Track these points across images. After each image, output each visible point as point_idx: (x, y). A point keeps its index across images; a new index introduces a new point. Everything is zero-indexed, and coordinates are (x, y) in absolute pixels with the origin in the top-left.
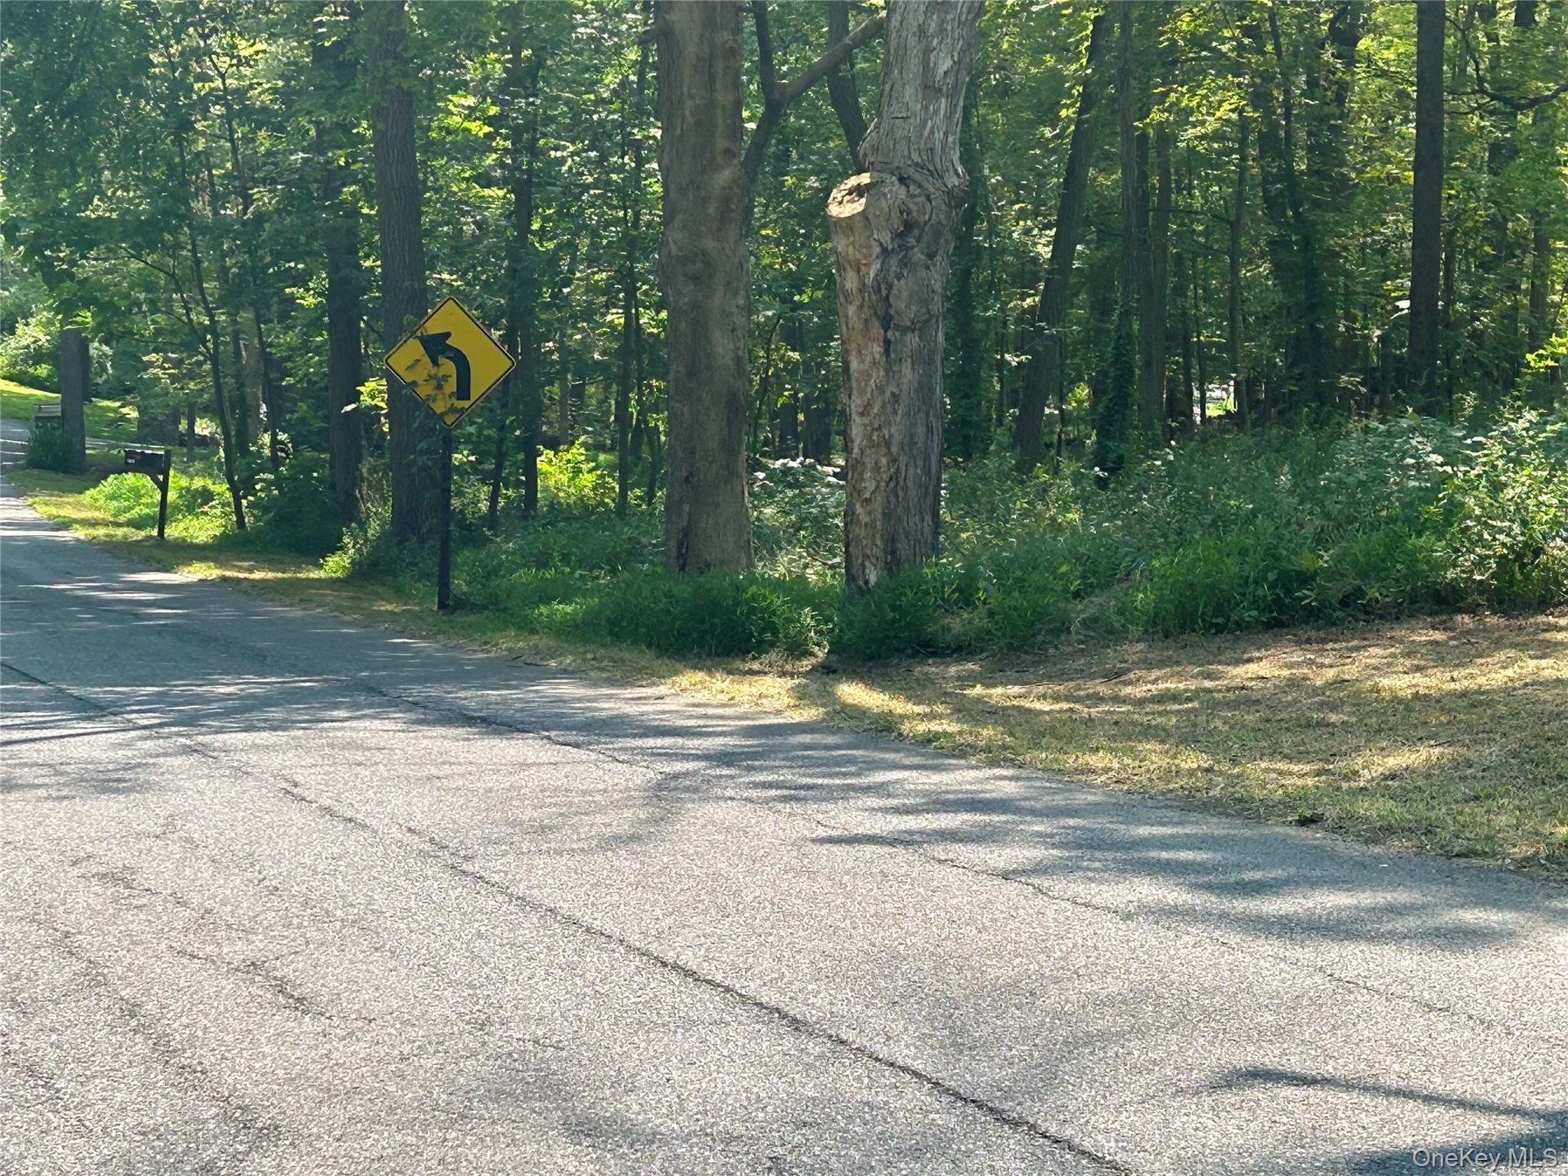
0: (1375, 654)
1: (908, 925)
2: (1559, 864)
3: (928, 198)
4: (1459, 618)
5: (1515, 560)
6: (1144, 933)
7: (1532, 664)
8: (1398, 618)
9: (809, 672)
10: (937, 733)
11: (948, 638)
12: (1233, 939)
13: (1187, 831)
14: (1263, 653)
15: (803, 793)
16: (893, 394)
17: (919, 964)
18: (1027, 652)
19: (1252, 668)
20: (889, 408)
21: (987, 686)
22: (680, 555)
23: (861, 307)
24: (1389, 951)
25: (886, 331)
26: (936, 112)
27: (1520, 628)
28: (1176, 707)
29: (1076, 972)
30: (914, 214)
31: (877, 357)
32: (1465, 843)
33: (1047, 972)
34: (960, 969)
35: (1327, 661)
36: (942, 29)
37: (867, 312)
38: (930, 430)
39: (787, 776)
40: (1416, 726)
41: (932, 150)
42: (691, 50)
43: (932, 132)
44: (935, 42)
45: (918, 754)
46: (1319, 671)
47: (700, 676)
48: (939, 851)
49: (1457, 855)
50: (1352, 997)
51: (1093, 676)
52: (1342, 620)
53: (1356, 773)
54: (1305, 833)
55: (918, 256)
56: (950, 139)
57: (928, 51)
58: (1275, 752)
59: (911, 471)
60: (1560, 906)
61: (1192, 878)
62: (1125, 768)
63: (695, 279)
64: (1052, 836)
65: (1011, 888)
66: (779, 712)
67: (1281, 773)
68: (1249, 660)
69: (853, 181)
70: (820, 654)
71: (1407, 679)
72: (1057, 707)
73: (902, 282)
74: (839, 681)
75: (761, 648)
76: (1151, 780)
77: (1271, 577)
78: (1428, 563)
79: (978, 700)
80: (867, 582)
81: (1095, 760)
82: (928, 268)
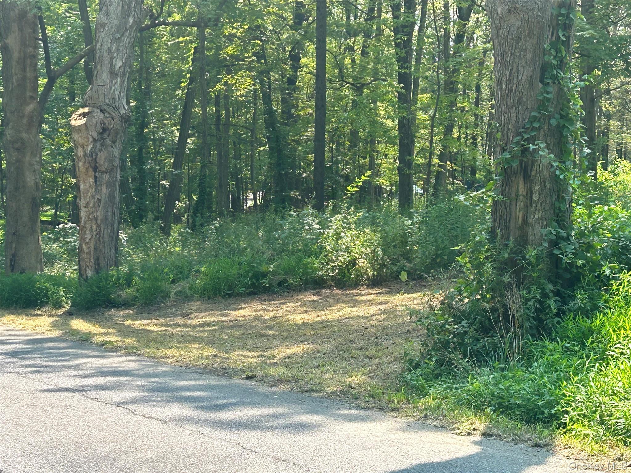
0: (290, 305)
1: (70, 429)
2: (345, 395)
3: (113, 119)
4: (324, 291)
5: (345, 267)
6: (171, 430)
7: (349, 310)
8: (300, 291)
9: (61, 315)
10: (106, 341)
11: (120, 300)
12: (206, 431)
13: (200, 383)
14: (247, 305)
15: (42, 369)
16: (98, 199)
17: (69, 447)
18: (152, 306)
19: (241, 312)
20: (97, 205)
21: (133, 320)
22: (11, 265)
23: (85, 162)
24: (269, 434)
25: (95, 173)
26: (116, 83)
27: (347, 295)
28: (208, 328)
29: (136, 449)
30: (107, 124)
31: (91, 183)
32: (310, 386)
33: (123, 449)
34: (86, 449)
35: (271, 309)
36: (118, 50)
37: (87, 165)
38: (114, 213)
39: (38, 362)
40: (301, 336)
41: (114, 99)
42: (16, 55)
43: (114, 91)
44: (115, 55)
45: (98, 351)
46: (267, 313)
47: (13, 317)
48: (93, 395)
49: (306, 391)
50: (248, 456)
51: (177, 316)
52: (278, 292)
53: (274, 356)
54: (248, 382)
55: (108, 142)
56: (122, 94)
57: (112, 58)
58: (243, 348)
59: (106, 232)
60: (342, 412)
61: (197, 404)
62: (181, 356)
63: (18, 149)
64: (143, 386)
65: (119, 410)
66: (43, 333)
67: (244, 356)
68: (241, 309)
69: (81, 111)
70: (67, 307)
71: (300, 316)
72: (160, 329)
73: (102, 152)
74: (72, 319)
75: (43, 305)
76: (190, 361)
77: (250, 274)
78: (312, 269)
79: (129, 326)
80: (87, 276)
81: (169, 352)
82: (112, 147)
